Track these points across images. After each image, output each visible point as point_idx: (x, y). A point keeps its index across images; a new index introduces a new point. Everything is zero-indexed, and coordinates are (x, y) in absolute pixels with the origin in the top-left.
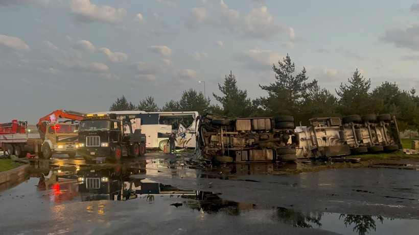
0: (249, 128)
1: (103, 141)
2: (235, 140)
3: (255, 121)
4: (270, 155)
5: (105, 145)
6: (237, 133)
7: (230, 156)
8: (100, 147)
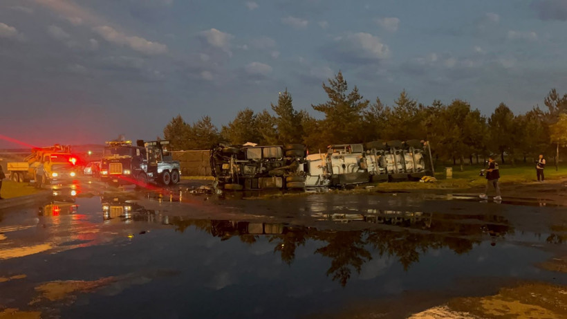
0: (260, 157)
1: (124, 168)
2: (246, 168)
3: (265, 150)
4: (279, 183)
5: (127, 172)
6: (247, 161)
7: (240, 184)
8: (123, 174)
